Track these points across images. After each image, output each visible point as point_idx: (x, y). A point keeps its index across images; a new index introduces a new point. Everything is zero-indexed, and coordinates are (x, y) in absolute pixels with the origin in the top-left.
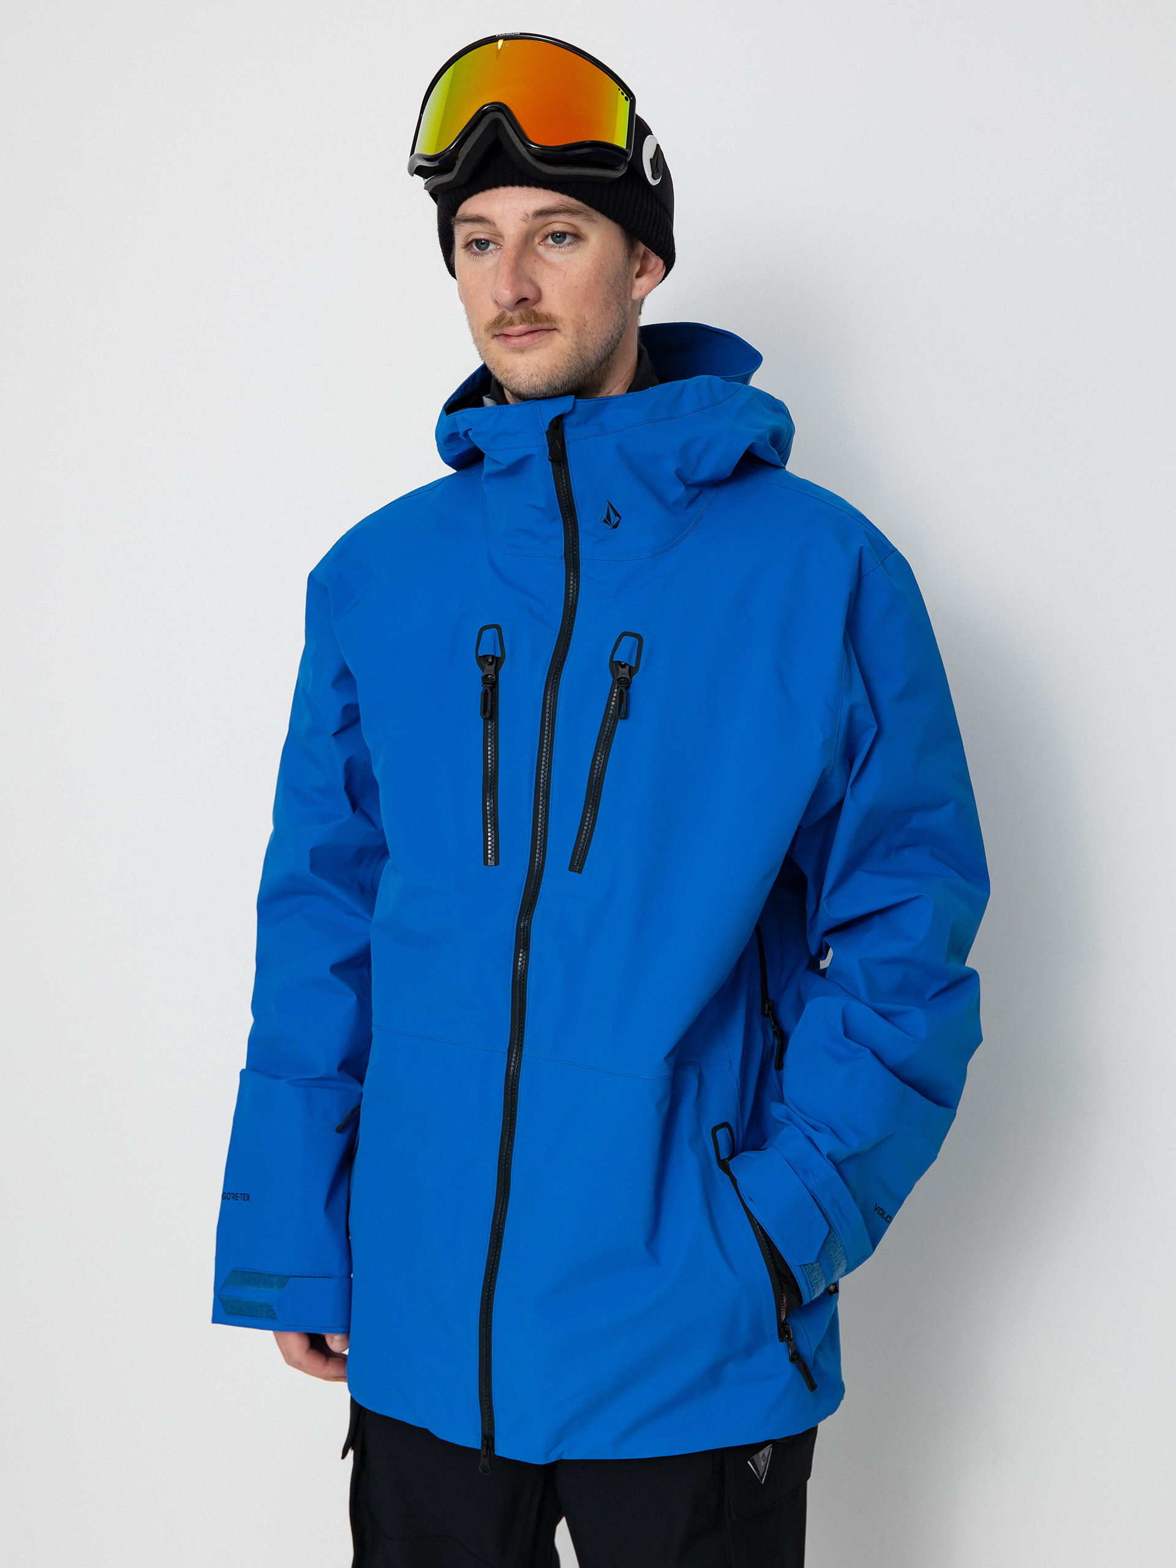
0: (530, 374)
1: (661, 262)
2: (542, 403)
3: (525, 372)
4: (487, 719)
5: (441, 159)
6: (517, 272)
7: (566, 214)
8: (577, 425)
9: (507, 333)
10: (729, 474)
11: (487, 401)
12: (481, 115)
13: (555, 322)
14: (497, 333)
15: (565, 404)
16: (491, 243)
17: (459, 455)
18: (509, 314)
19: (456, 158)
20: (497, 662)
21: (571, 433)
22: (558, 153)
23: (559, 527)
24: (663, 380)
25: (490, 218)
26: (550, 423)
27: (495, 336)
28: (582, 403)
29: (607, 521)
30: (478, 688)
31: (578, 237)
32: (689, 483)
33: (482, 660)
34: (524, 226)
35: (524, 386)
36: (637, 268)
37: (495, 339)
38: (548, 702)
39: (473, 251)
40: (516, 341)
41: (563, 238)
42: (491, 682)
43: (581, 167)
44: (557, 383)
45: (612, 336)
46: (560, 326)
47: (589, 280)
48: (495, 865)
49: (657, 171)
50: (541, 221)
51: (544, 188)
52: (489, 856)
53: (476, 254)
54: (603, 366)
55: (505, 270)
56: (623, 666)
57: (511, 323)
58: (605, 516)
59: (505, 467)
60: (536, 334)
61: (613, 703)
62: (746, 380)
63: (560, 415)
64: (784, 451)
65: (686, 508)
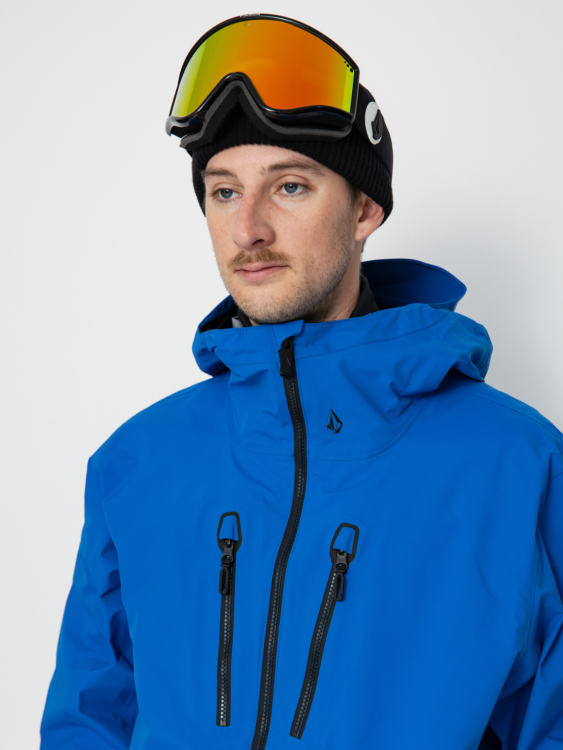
0: (265, 304)
1: (381, 209)
2: (276, 327)
3: (261, 302)
4: (224, 594)
5: (190, 120)
6: (254, 217)
7: (298, 168)
8: (306, 345)
9: (245, 269)
10: (437, 386)
11: (236, 322)
12: (224, 84)
13: (286, 260)
14: (238, 268)
15: (295, 328)
16: (233, 192)
17: (213, 365)
18: (247, 253)
19: (203, 120)
20: (235, 545)
21: (300, 352)
22: (291, 115)
23: (289, 431)
24: (382, 307)
25: (232, 172)
26: (282, 344)
27: (236, 271)
28: (310, 327)
29: (331, 426)
30: (217, 568)
31: (307, 188)
32: (402, 395)
33: (222, 542)
34: (261, 179)
35: (260, 313)
36: (360, 213)
37: (236, 273)
38: (276, 582)
39: (219, 199)
40: (253, 275)
41: (295, 188)
42: (229, 563)
43: (310, 128)
44: (289, 311)
45: (337, 272)
46: (291, 264)
47: (317, 225)
48: (226, 726)
49: (378, 132)
50: (275, 174)
51: (278, 146)
52: (222, 717)
53: (221, 201)
54: (330, 296)
55: (244, 215)
56: (342, 554)
57: (249, 260)
58: (328, 423)
59: (244, 380)
60: (271, 270)
61: (332, 586)
62: (452, 307)
63: (291, 337)
64: (483, 367)
65: (399, 416)
